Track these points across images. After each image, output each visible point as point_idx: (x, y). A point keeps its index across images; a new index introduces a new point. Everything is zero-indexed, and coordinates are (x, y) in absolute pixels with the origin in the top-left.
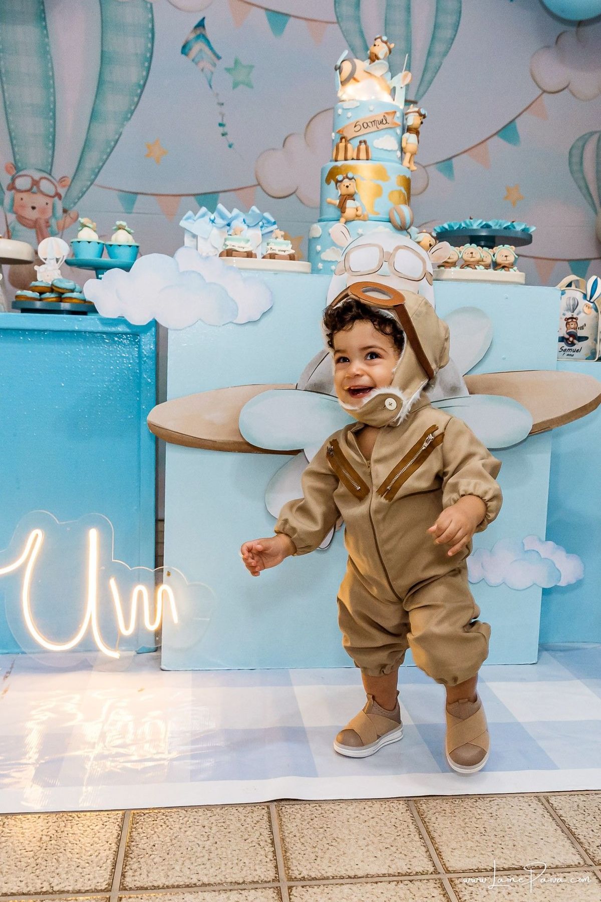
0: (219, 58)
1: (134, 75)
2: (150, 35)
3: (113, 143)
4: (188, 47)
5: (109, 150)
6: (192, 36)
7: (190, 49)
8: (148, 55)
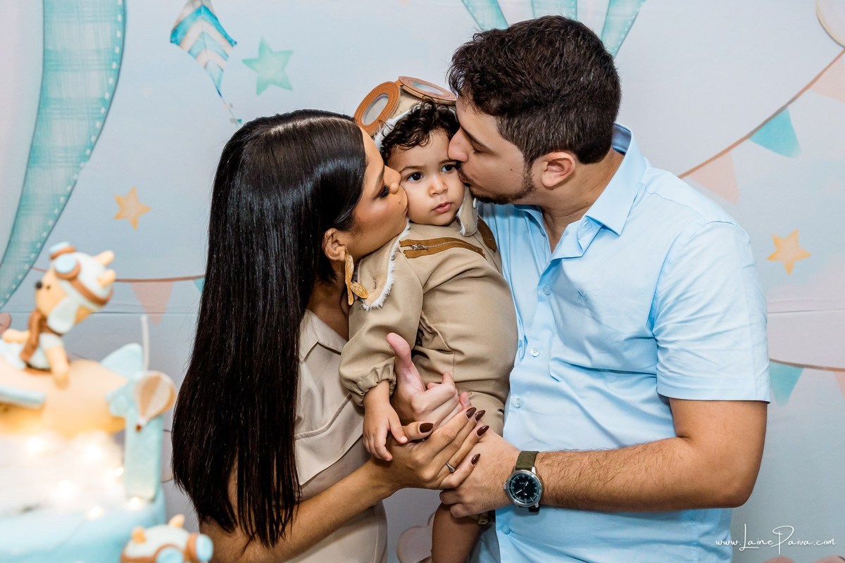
0: (232, 43)
1: (94, 84)
2: (120, 18)
3: (62, 200)
4: (180, 31)
5: (56, 211)
6: (189, 11)
7: (185, 33)
8: (117, 50)
